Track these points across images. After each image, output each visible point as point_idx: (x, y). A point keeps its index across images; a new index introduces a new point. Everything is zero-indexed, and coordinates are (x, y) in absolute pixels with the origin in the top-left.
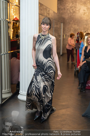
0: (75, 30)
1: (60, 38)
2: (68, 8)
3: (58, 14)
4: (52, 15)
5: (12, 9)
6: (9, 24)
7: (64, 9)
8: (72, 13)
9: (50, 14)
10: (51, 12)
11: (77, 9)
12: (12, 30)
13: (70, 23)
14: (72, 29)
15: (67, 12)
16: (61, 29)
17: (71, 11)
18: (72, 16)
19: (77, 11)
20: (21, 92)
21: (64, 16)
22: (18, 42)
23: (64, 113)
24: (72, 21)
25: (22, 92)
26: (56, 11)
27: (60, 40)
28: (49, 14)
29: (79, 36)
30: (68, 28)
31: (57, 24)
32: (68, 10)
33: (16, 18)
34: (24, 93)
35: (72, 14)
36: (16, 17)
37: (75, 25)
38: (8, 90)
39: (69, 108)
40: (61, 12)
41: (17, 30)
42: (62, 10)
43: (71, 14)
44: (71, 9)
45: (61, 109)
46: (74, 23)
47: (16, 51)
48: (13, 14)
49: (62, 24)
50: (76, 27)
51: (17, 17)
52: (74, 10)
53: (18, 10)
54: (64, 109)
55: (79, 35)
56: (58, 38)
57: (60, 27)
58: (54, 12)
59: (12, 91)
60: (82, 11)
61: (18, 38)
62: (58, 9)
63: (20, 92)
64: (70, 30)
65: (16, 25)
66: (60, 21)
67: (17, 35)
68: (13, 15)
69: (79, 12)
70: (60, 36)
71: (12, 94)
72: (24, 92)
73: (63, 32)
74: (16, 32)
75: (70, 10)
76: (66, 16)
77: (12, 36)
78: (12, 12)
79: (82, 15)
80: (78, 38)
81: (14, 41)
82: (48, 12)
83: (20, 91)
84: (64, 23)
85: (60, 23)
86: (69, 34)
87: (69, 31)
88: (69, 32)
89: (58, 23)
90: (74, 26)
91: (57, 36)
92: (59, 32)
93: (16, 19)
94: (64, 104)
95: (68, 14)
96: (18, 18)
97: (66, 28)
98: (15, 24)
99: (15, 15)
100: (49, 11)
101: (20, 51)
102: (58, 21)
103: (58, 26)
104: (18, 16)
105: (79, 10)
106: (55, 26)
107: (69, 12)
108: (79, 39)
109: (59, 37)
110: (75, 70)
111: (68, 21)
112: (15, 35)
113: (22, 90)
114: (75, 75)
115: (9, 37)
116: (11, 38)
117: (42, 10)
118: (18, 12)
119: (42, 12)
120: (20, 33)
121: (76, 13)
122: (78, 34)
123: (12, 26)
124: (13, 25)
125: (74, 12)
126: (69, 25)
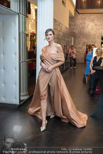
0: (84, 43)
2: (78, 25)
4: (64, 30)
5: (30, 25)
6: (27, 38)
7: (75, 25)
9: (63, 29)
10: (64, 27)
11: (86, 25)
12: (30, 42)
13: (79, 37)
14: (81, 42)
15: (77, 28)
16: (72, 42)
17: (81, 27)
18: (81, 31)
19: (86, 27)
21: (74, 31)
22: (35, 53)
24: (82, 35)
26: (68, 27)
28: (61, 29)
29: (87, 48)
30: (78, 41)
31: (68, 38)
32: (78, 26)
36: (33, 31)
37: (84, 38)
38: (26, 93)
40: (72, 27)
41: (33, 42)
42: (73, 26)
44: (81, 25)
46: (83, 37)
49: (73, 38)
50: (85, 40)
52: (83, 26)
53: (35, 25)
58: (66, 27)
59: (29, 94)
60: (90, 27)
61: (35, 49)
62: (70, 25)
66: (71, 35)
67: (34, 47)
68: (31, 29)
69: (88, 28)
71: (29, 96)
74: (33, 44)
75: (79, 26)
76: (76, 31)
77: (29, 48)
78: (30, 27)
79: (90, 30)
80: (87, 50)
81: (31, 52)
82: (61, 28)
84: (74, 37)
85: (71, 37)
88: (78, 44)
90: (83, 40)
95: (78, 29)
96: (35, 32)
98: (32, 37)
99: (33, 29)
100: (62, 26)
101: (36, 60)
103: (70, 40)
104: (35, 30)
105: (88, 26)
106: (67, 39)
107: (79, 27)
110: (84, 77)
111: (78, 35)
112: (32, 47)
114: (84, 81)
115: (27, 48)
116: (29, 49)
117: (55, 26)
118: (35, 27)
119: (56, 27)
120: (36, 45)
122: (87, 46)
124: (31, 38)
125: (83, 28)
126: (78, 39)
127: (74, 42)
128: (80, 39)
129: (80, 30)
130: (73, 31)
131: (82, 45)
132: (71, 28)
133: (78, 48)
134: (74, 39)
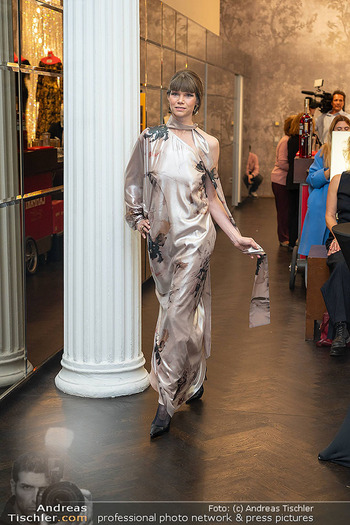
1: (232, 138)
2: (266, 17)
3: (226, 39)
4: (198, 44)
5: (35, 20)
7: (250, 19)
8: (281, 35)
9: (191, 40)
10: (194, 32)
11: (303, 21)
13: (272, 78)
14: (281, 99)
15: (261, 31)
16: (235, 98)
17: (279, 28)
18: (281, 46)
19: (302, 26)
20: (67, 360)
21: (245, 47)
22: (60, 156)
23: (245, 448)
24: (283, 66)
25: (71, 360)
26: (215, 28)
27: (233, 145)
28: (185, 38)
29: (306, 129)
30: (265, 96)
31: (220, 82)
32: (264, 22)
33: (49, 58)
34: (79, 366)
35: (280, 40)
36: (50, 53)
37: (293, 82)
38: (16, 352)
39: (266, 425)
40: (238, 30)
41: (53, 103)
42: (240, 22)
43: (276, 39)
44: (276, 21)
45: (232, 432)
46: (289, 77)
47: (51, 190)
48: (40, 41)
49: (241, 79)
50: (297, 91)
51: (53, 50)
52: (290, 24)
54: (244, 429)
55: (306, 124)
56: (225, 136)
57: (234, 90)
58: (207, 32)
60: (320, 28)
62: (225, 19)
63: (65, 362)
64: (275, 104)
65: (50, 84)
66: (232, 67)
69: (310, 31)
70: (230, 128)
71: (30, 368)
72: (80, 362)
73: (244, 111)
74: (53, 114)
75: (271, 24)
76: (257, 49)
77: (34, 130)
78: (35, 30)
79: (320, 43)
80: (306, 140)
81: (44, 151)
82: (183, 32)
83: (64, 356)
84: (248, 77)
85: (232, 75)
86: (268, 120)
87: (267, 107)
88: (268, 111)
89: (225, 76)
90: (288, 88)
91: (218, 128)
92: (229, 113)
93: (50, 61)
94: (243, 408)
95: (267, 39)
97: (258, 98)
99: (49, 42)
100: (186, 27)
102: (225, 69)
103: (225, 90)
104: (60, 45)
105: (310, 24)
106: (213, 86)
107: (267, 30)
108: (310, 141)
109: (229, 134)
110: (293, 268)
111: (263, 68)
112: (47, 127)
113: (71, 353)
114: (292, 287)
117: (156, 24)
119: (159, 31)
121: (295, 34)
123: (35, 88)
125: (290, 32)
126: (267, 85)
127: (245, 101)
128: (273, 87)
129: (272, 42)
130: (241, 47)
131: (283, 113)
132: (231, 33)
133: (266, 130)
134: (245, 84)
